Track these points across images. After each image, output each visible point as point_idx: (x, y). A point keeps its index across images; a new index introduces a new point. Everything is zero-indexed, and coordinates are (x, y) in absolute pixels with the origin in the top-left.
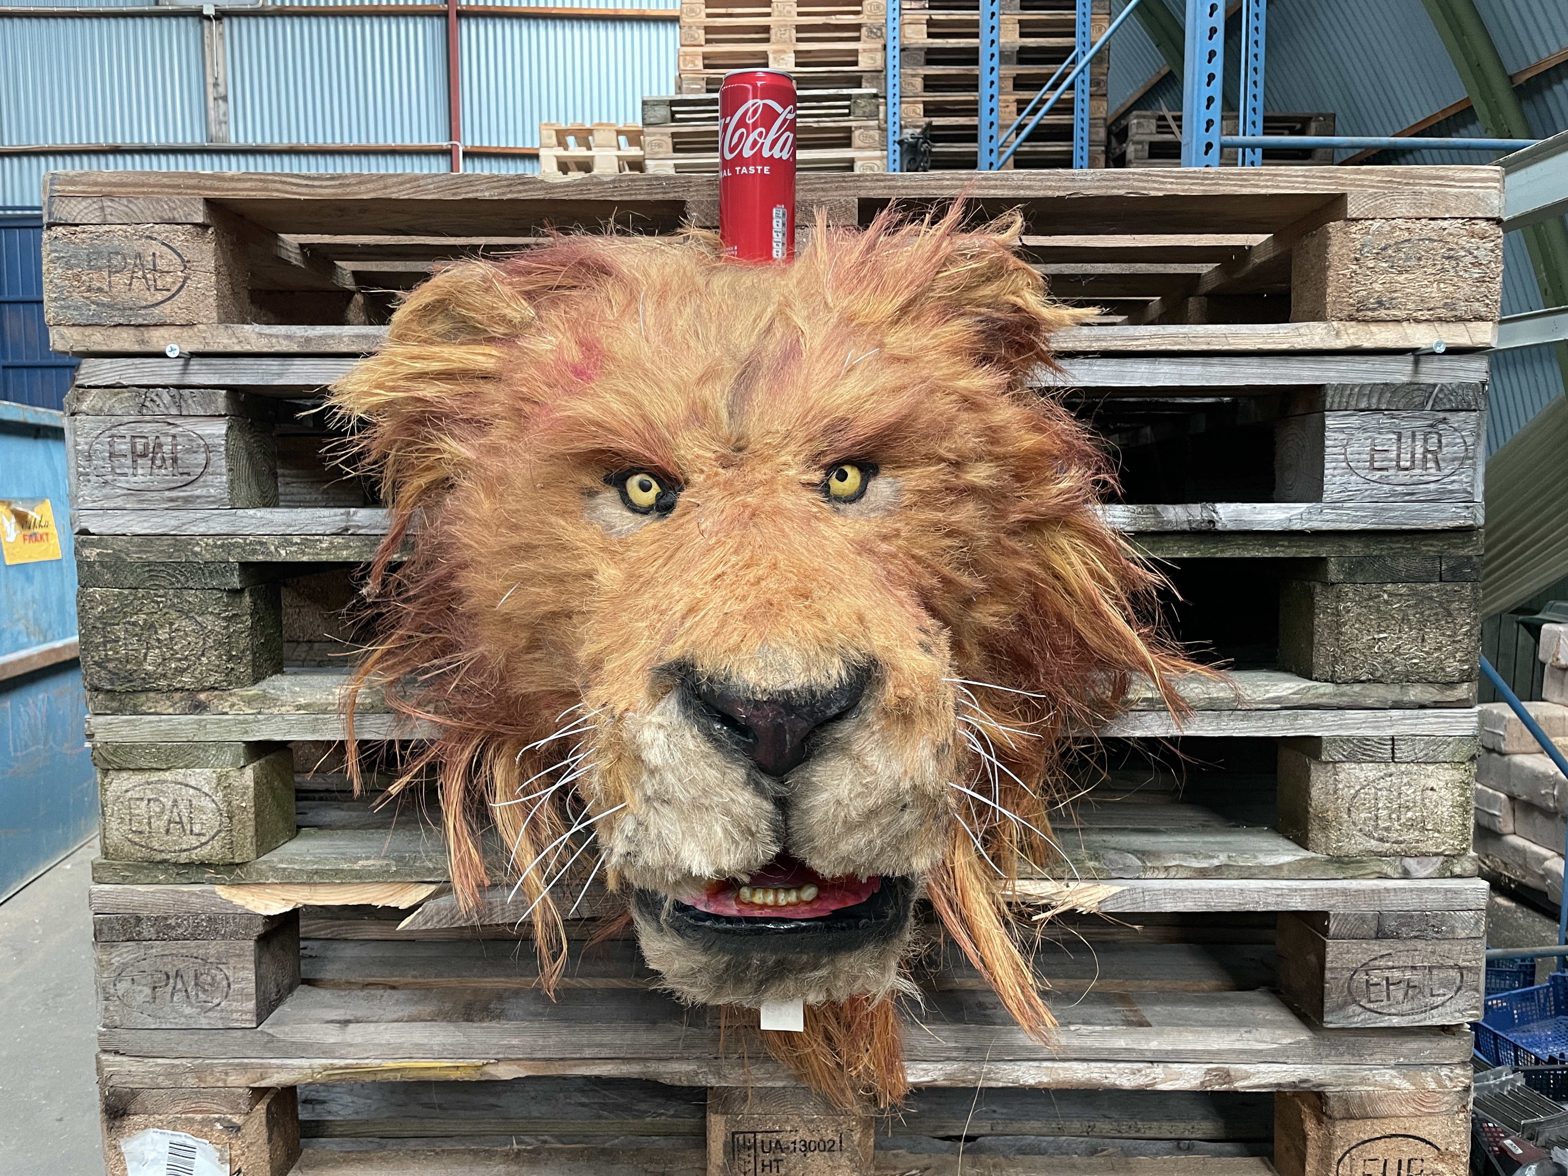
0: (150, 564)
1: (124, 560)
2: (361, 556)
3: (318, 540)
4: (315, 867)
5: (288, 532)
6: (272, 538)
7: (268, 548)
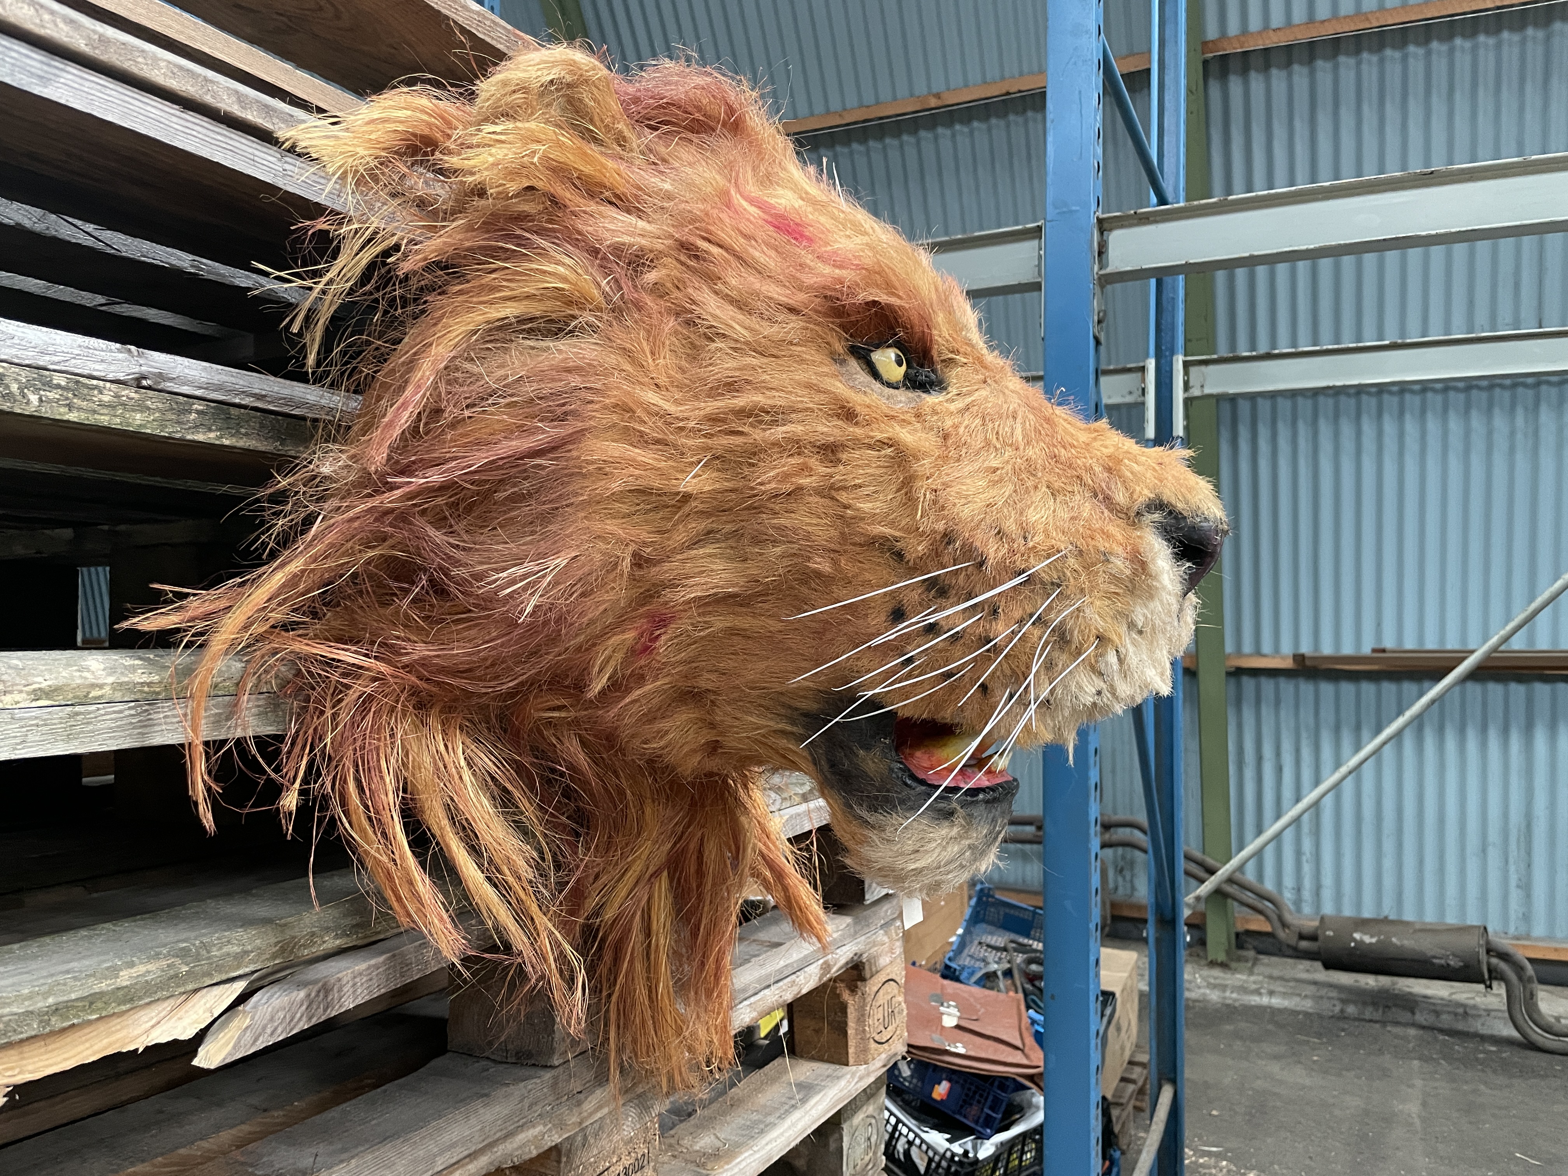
2: (163, 427)
3: (96, 387)
4: (51, 1000)
5: (41, 363)
6: (15, 369)
7: (7, 387)
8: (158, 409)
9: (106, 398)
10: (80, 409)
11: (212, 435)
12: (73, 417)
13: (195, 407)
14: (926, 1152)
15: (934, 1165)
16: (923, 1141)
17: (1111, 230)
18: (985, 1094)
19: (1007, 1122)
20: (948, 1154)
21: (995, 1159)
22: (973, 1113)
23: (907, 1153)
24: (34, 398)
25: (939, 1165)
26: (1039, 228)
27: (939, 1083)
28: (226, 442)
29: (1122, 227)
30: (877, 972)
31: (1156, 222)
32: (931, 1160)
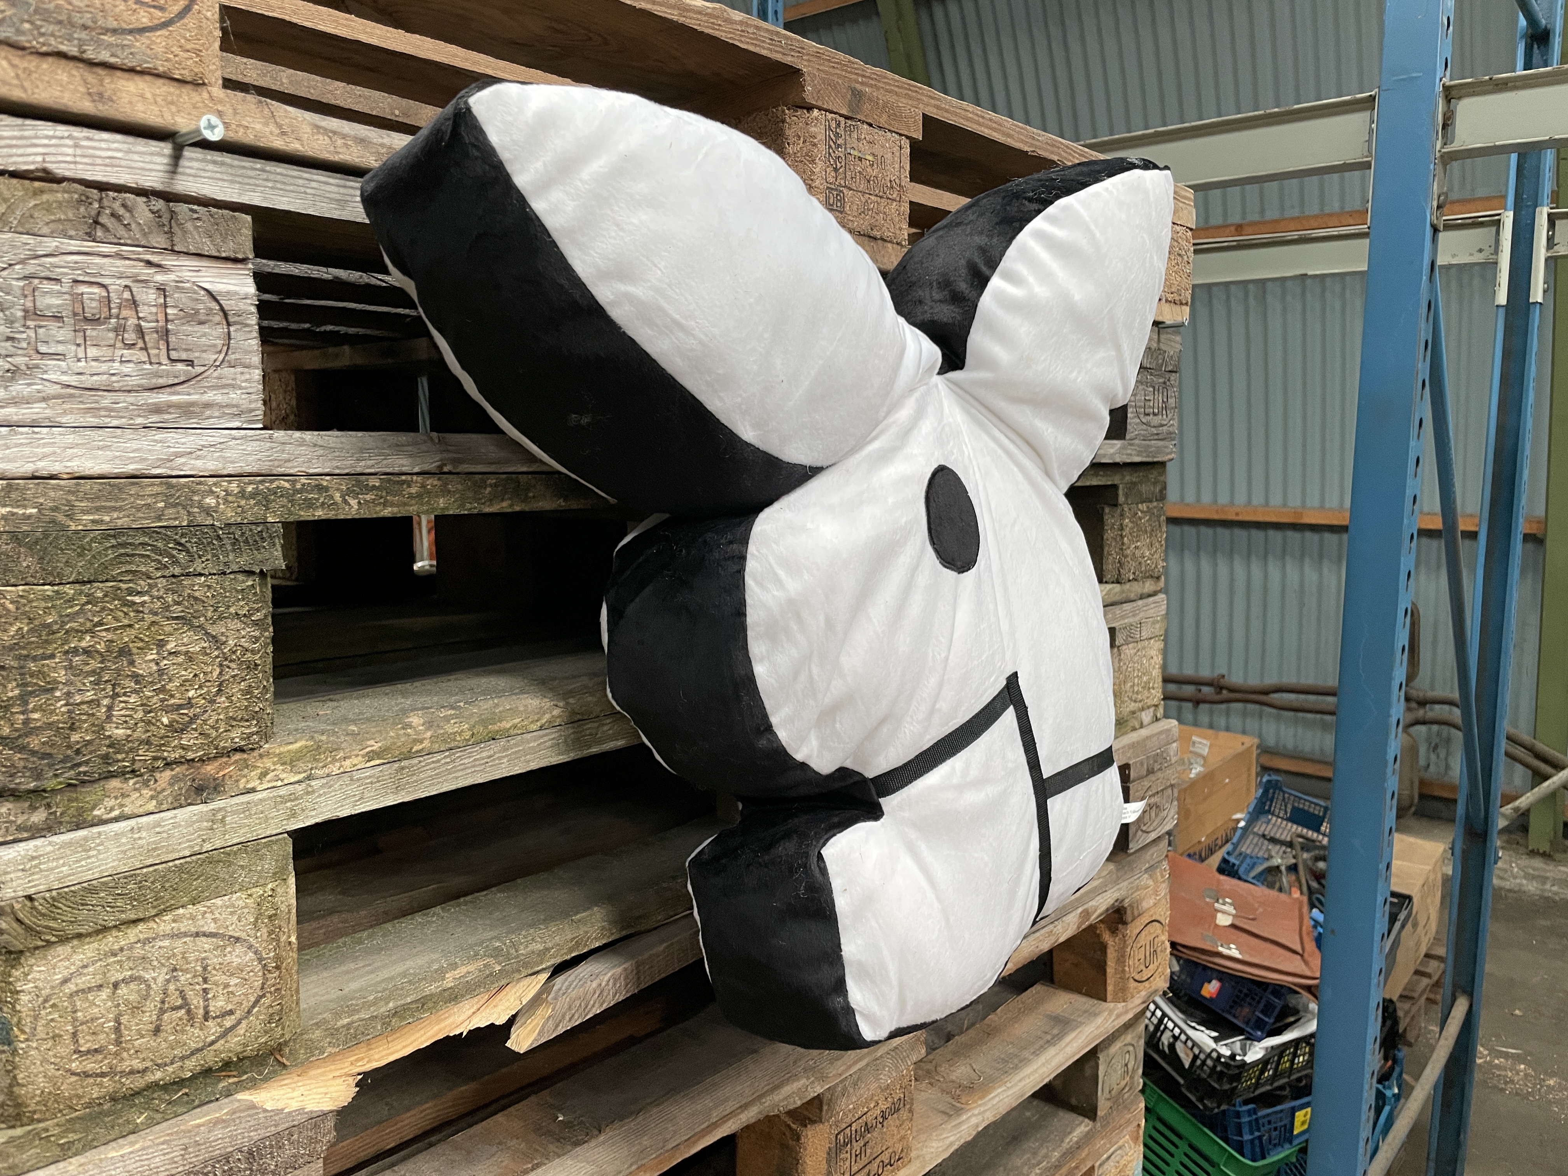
0: (117, 532)
1: (64, 528)
2: (462, 506)
3: (404, 482)
4: (391, 1005)
5: (359, 470)
6: (336, 480)
7: (332, 498)
8: (457, 491)
9: (413, 490)
10: (392, 505)
11: (505, 504)
12: (387, 512)
13: (489, 482)
14: (1192, 1049)
15: (1199, 1062)
16: (1188, 1038)
17: (1460, 98)
18: (1257, 998)
19: (1278, 1025)
20: (1214, 1055)
21: (1264, 1063)
22: (1244, 1014)
23: (1172, 1046)
24: (353, 502)
25: (1204, 1062)
26: (1372, 98)
27: (1210, 982)
28: (517, 508)
29: (1473, 94)
30: (1139, 915)
31: (1516, 88)
32: (1196, 1057)
